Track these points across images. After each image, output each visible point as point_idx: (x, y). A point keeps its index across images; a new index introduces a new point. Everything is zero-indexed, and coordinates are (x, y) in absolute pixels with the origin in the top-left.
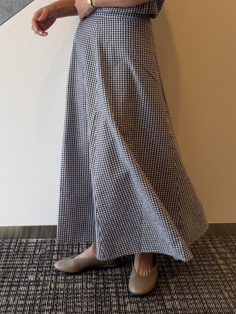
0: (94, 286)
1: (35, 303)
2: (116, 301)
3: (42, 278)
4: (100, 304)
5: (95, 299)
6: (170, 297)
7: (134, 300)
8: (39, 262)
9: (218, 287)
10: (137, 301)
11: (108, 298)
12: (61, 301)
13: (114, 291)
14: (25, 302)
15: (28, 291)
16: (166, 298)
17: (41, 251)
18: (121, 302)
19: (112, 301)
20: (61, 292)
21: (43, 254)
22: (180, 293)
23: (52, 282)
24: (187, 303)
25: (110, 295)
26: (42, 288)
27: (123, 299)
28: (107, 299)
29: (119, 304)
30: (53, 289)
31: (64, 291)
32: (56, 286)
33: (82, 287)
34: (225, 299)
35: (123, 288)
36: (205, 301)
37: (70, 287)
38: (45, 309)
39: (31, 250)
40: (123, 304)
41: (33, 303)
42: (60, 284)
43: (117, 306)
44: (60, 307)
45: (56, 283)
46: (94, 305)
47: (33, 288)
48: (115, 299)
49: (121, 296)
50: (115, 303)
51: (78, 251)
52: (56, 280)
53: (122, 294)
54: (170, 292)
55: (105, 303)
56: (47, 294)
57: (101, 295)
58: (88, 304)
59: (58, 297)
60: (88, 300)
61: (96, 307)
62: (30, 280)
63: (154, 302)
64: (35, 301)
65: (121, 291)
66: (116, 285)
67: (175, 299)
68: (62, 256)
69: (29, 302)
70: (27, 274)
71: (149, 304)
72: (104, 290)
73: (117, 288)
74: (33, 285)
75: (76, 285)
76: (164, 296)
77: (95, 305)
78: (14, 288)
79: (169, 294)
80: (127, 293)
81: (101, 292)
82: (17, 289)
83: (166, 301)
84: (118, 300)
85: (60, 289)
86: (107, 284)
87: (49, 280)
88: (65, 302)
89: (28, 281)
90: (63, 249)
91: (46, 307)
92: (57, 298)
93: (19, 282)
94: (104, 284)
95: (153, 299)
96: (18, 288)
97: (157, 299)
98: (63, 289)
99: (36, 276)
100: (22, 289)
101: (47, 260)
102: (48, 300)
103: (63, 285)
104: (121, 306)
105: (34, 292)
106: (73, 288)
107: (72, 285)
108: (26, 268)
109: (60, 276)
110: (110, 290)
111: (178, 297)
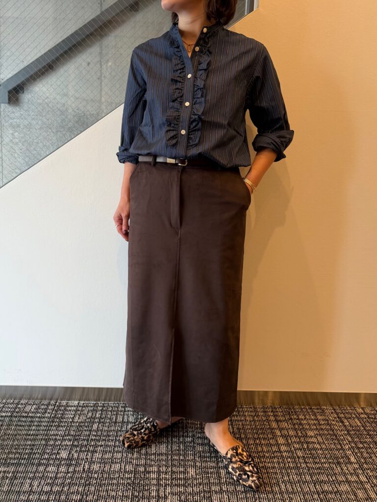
0: (133, 470)
1: (62, 490)
2: (156, 490)
3: (76, 455)
4: (137, 494)
5: (132, 487)
6: (219, 487)
7: (176, 491)
8: (76, 432)
9: (275, 476)
10: (180, 491)
11: (148, 487)
12: (93, 489)
13: (155, 476)
14: (51, 488)
15: (57, 473)
16: (213, 489)
17: (81, 418)
18: (162, 494)
19: (151, 491)
20: (95, 475)
21: (83, 422)
22: (230, 483)
23: (87, 460)
24: (237, 498)
25: (150, 482)
26: (74, 469)
27: (164, 489)
28: (146, 488)
29: (158, 496)
30: (87, 471)
31: (98, 474)
32: (90, 467)
33: (120, 470)
34: (281, 493)
35: (166, 473)
36: (258, 495)
37: (106, 469)
38: (73, 499)
39: (69, 415)
40: (163, 496)
41: (61, 489)
42: (96, 464)
43: (156, 498)
44: (90, 497)
45: (92, 462)
46: (130, 495)
47: (63, 469)
48: (155, 489)
49: (162, 485)
50: (155, 494)
51: (123, 419)
52: (92, 458)
53: (164, 481)
54: (220, 480)
55: (143, 493)
56: (79, 477)
57: (140, 481)
58: (123, 494)
59: (90, 482)
60: (124, 488)
61: (132, 497)
62: (62, 458)
63: (200, 495)
64: (63, 487)
65: (163, 477)
66: (159, 469)
67: (223, 491)
68: (103, 426)
69: (56, 489)
70: (60, 449)
71: (193, 497)
72: (144, 475)
73: (159, 472)
74: (64, 464)
75: (113, 467)
76: (212, 485)
77: (132, 495)
78: (41, 468)
79: (218, 483)
80: (170, 481)
81: (140, 477)
82: (45, 470)
83: (213, 493)
84: (158, 490)
85: (94, 471)
86: (149, 467)
87: (83, 458)
88: (97, 490)
89: (59, 459)
90: (106, 417)
91: (74, 497)
92: (89, 484)
93: (48, 459)
94: (145, 467)
95: (198, 489)
96: (46, 468)
97: (204, 490)
98: (97, 471)
99: (70, 451)
100: (50, 470)
101: (86, 430)
102: (78, 487)
103: (99, 465)
104: (160, 498)
105: (63, 475)
106: (110, 470)
107: (109, 467)
108: (60, 439)
109: (97, 452)
110: (151, 474)
111: (227, 488)
